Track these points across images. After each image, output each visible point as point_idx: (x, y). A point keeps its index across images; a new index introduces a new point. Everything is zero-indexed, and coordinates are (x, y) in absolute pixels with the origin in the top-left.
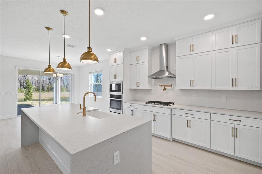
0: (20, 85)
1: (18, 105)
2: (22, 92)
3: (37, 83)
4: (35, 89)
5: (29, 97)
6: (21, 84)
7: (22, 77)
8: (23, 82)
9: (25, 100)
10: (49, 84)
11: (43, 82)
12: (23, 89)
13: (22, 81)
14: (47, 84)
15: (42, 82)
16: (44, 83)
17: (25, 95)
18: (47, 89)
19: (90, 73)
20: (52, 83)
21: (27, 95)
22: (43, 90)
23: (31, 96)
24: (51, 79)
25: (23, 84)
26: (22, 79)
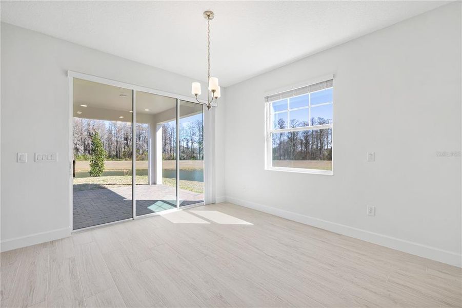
0: (84, 149)
1: (74, 185)
2: (86, 159)
3: (107, 145)
4: (106, 156)
5: (98, 168)
6: (84, 146)
7: (86, 136)
8: (88, 144)
9: (91, 174)
10: (126, 147)
11: (117, 143)
12: (88, 156)
13: (86, 143)
14: (123, 146)
15: (115, 144)
16: (119, 145)
17: (92, 166)
18: (124, 155)
19: (268, 98)
20: (131, 145)
21: (95, 164)
22: (117, 157)
23: (102, 167)
24: (129, 138)
25: (88, 148)
26: (87, 138)
